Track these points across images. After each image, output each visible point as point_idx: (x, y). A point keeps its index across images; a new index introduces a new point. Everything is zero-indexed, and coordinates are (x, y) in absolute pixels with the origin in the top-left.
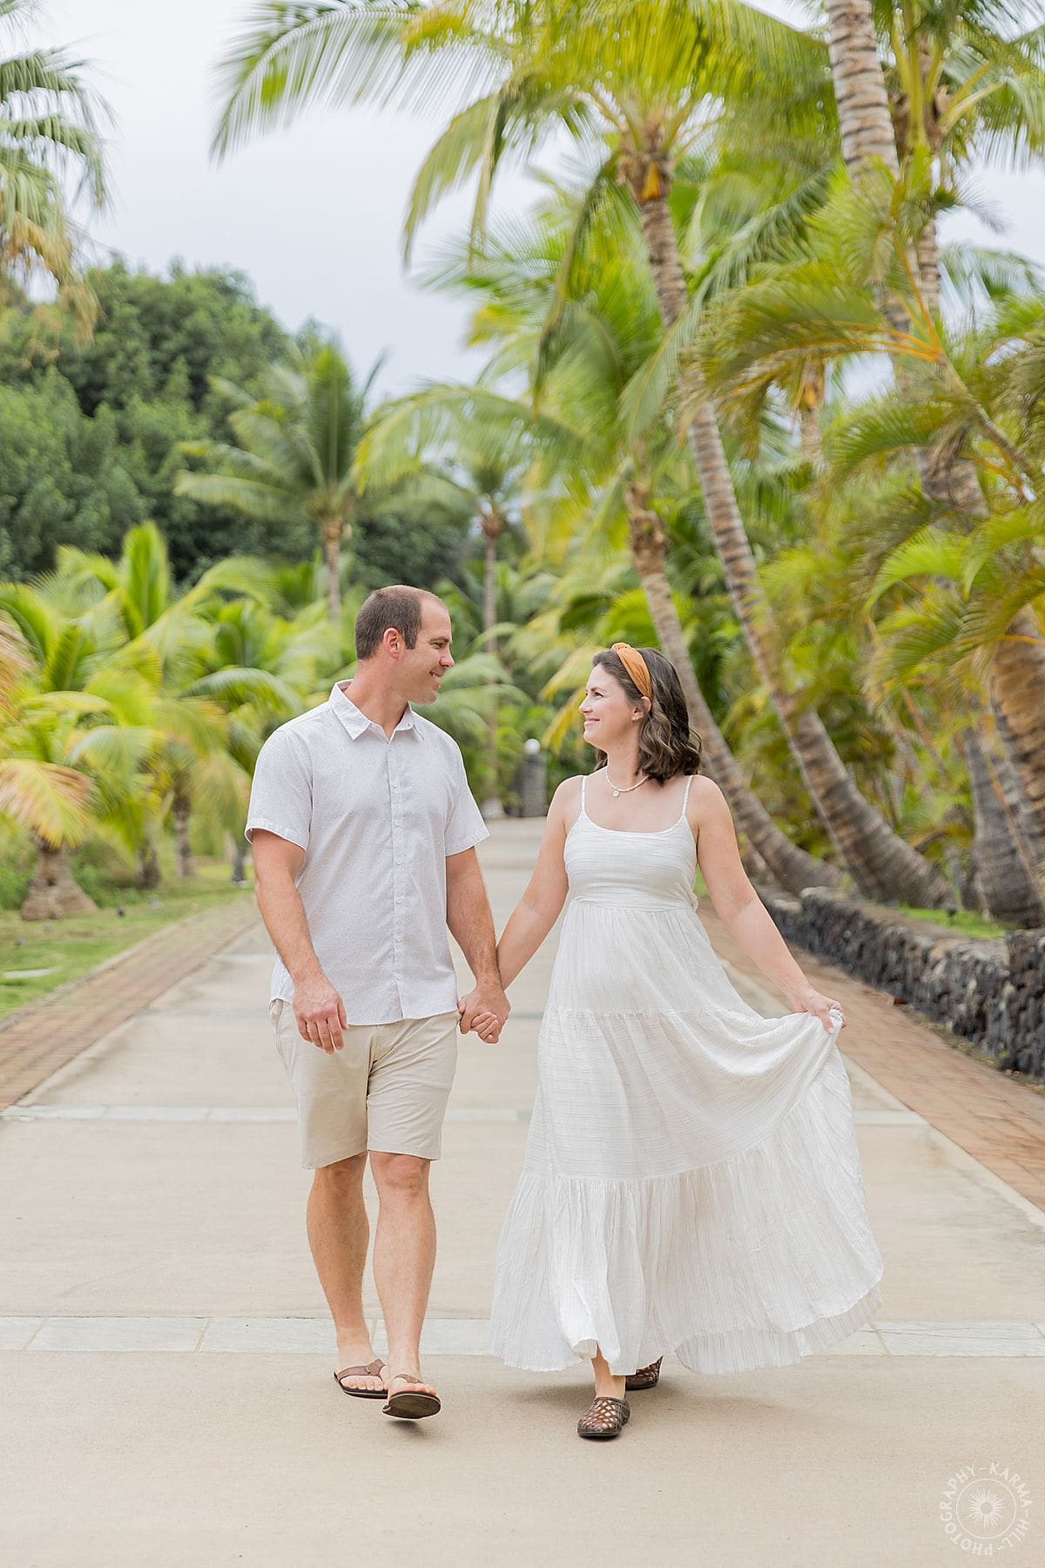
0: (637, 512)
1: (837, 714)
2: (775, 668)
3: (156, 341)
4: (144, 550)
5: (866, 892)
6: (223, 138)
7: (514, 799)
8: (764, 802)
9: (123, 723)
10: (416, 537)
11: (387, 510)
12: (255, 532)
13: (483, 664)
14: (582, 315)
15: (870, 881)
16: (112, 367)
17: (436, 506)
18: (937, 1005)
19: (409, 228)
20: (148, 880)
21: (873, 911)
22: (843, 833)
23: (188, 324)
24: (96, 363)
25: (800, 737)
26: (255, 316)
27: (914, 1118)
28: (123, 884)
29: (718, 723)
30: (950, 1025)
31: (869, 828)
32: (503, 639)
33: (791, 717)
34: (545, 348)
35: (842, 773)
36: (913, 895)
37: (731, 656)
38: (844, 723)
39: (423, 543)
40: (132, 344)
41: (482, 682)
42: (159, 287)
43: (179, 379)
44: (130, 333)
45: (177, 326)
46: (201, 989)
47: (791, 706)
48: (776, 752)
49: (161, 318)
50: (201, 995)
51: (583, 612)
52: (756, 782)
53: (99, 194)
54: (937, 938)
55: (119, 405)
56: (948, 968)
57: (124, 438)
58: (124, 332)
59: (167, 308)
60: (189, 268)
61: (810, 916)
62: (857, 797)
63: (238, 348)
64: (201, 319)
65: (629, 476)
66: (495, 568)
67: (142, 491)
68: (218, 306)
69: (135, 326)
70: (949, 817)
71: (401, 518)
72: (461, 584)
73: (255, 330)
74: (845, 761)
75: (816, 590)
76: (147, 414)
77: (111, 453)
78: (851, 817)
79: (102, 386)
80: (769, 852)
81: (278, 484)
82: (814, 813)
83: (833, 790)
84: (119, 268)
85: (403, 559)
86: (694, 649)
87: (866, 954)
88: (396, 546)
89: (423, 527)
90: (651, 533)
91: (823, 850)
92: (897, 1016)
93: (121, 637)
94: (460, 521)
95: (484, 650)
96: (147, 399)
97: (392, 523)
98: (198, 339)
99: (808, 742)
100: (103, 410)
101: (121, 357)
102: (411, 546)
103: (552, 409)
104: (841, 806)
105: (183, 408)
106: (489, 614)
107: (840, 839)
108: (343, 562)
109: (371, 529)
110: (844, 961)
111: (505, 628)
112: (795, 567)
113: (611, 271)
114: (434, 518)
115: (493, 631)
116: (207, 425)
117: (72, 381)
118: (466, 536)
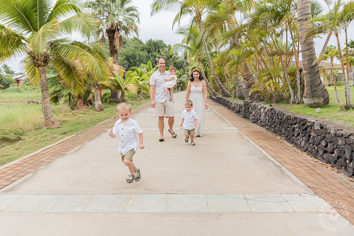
0: (198, 57)
1: (220, 77)
2: (213, 72)
3: (155, 47)
4: (149, 63)
5: (223, 96)
6: (152, 14)
8: (212, 87)
9: (146, 80)
11: (176, 61)
13: (185, 76)
14: (192, 35)
15: (224, 95)
17: (181, 61)
18: (233, 109)
19: (173, 26)
21: (224, 98)
22: (221, 90)
24: (150, 49)
25: (216, 79)
27: (235, 128)
29: (207, 79)
30: (235, 111)
31: (224, 89)
33: (215, 77)
34: (188, 39)
35: (221, 83)
36: (228, 96)
37: (208, 72)
38: (221, 78)
39: (180, 65)
41: (185, 77)
42: (155, 42)
43: (157, 50)
45: (157, 45)
46: (148, 109)
47: (215, 76)
48: (213, 81)
49: (155, 44)
50: (147, 110)
52: (211, 85)
53: (139, 21)
54: (233, 101)
55: (151, 53)
56: (234, 105)
57: (152, 56)
58: (152, 46)
61: (217, 99)
62: (222, 86)
63: (163, 47)
64: (159, 44)
65: (198, 53)
66: (186, 67)
67: (154, 61)
70: (233, 87)
71: (178, 62)
72: (184, 69)
73: (164, 45)
74: (221, 82)
75: (218, 62)
76: (154, 53)
77: (151, 57)
78: (222, 88)
79: (150, 51)
80: (213, 92)
81: (166, 59)
82: (217, 88)
83: (220, 85)
84: (151, 40)
86: (205, 72)
87: (224, 103)
88: (177, 65)
89: (180, 63)
90: (200, 59)
91: (218, 92)
92: (228, 110)
93: (147, 72)
94: (183, 63)
96: (154, 52)
98: (159, 46)
99: (217, 80)
101: (152, 48)
103: (189, 46)
104: (220, 87)
105: (157, 53)
106: (186, 71)
107: (220, 90)
109: (175, 64)
110: (221, 104)
111: (187, 72)
112: (215, 60)
113: (195, 30)
115: (186, 73)
116: (159, 54)
117: (147, 50)
118: (184, 64)
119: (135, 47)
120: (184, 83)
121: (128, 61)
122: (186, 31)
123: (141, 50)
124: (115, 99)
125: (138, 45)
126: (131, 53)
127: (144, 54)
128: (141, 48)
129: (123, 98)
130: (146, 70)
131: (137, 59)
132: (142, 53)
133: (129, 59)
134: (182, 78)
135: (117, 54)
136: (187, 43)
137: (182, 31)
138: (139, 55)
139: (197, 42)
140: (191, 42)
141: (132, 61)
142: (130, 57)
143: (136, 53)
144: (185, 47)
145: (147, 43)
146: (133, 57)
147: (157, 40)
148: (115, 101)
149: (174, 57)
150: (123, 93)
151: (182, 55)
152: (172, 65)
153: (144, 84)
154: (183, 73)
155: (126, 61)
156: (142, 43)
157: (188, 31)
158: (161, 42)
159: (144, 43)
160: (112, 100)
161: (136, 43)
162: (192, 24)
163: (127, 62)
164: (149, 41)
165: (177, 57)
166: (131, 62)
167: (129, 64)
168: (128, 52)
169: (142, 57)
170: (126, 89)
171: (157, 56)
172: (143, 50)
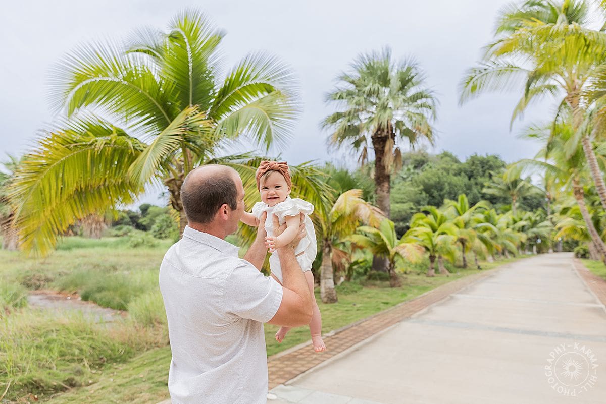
0: (575, 186)
3: (483, 167)
6: (461, 101)
7: (555, 249)
9: (449, 235)
10: (534, 200)
11: (527, 194)
12: (502, 200)
14: (557, 139)
16: (475, 172)
17: (537, 194)
20: (464, 266)
23: (489, 164)
24: (472, 172)
26: (502, 162)
28: (459, 267)
32: (552, 218)
39: (535, 201)
40: (478, 168)
42: (484, 158)
43: (487, 174)
44: (478, 166)
45: (487, 164)
49: (484, 163)
51: (565, 211)
55: (475, 178)
58: (477, 166)
59: (485, 161)
60: (489, 155)
63: (498, 167)
64: (491, 163)
65: (573, 178)
66: (550, 205)
68: (495, 160)
69: (479, 165)
71: (531, 196)
76: (480, 179)
77: (474, 187)
79: (472, 175)
81: (503, 190)
85: (531, 204)
88: (529, 201)
89: (535, 198)
90: (579, 190)
93: (455, 216)
94: (543, 197)
95: (548, 220)
96: (481, 177)
97: (529, 197)
98: (490, 167)
100: (472, 179)
101: (476, 170)
102: (533, 202)
103: (550, 162)
105: (487, 179)
106: (549, 213)
108: (517, 205)
109: (525, 198)
114: (537, 196)
115: (550, 217)
116: (491, 181)
117: (467, 175)
118: (544, 199)
119: (444, 169)
120: (545, 237)
121: (428, 195)
122: (544, 132)
123: (455, 175)
124: (381, 272)
125: (450, 166)
126: (434, 180)
127: (462, 180)
128: (454, 170)
129: (391, 272)
130: (454, 213)
131: (445, 191)
132: (455, 180)
133: (430, 192)
134: (541, 227)
135: (389, 181)
136: (547, 156)
137: (533, 133)
138: (449, 184)
139: (569, 150)
140: (555, 153)
141: (436, 193)
142: (432, 186)
143: (445, 179)
144: (542, 164)
145: (468, 162)
146: (439, 186)
147: (487, 155)
148: (379, 275)
149: (522, 187)
150: (393, 262)
151: (540, 183)
152: (517, 202)
153: (445, 242)
154: (541, 218)
155: (424, 194)
156: (457, 161)
157: (549, 132)
158: (497, 158)
159: (463, 160)
160: (374, 274)
161: (446, 162)
162: (558, 115)
163: (426, 197)
164: (472, 157)
165: (529, 185)
166: (433, 197)
167: (430, 199)
168: (429, 179)
169: (456, 186)
170: (397, 253)
171: (486, 184)
172: (458, 174)
